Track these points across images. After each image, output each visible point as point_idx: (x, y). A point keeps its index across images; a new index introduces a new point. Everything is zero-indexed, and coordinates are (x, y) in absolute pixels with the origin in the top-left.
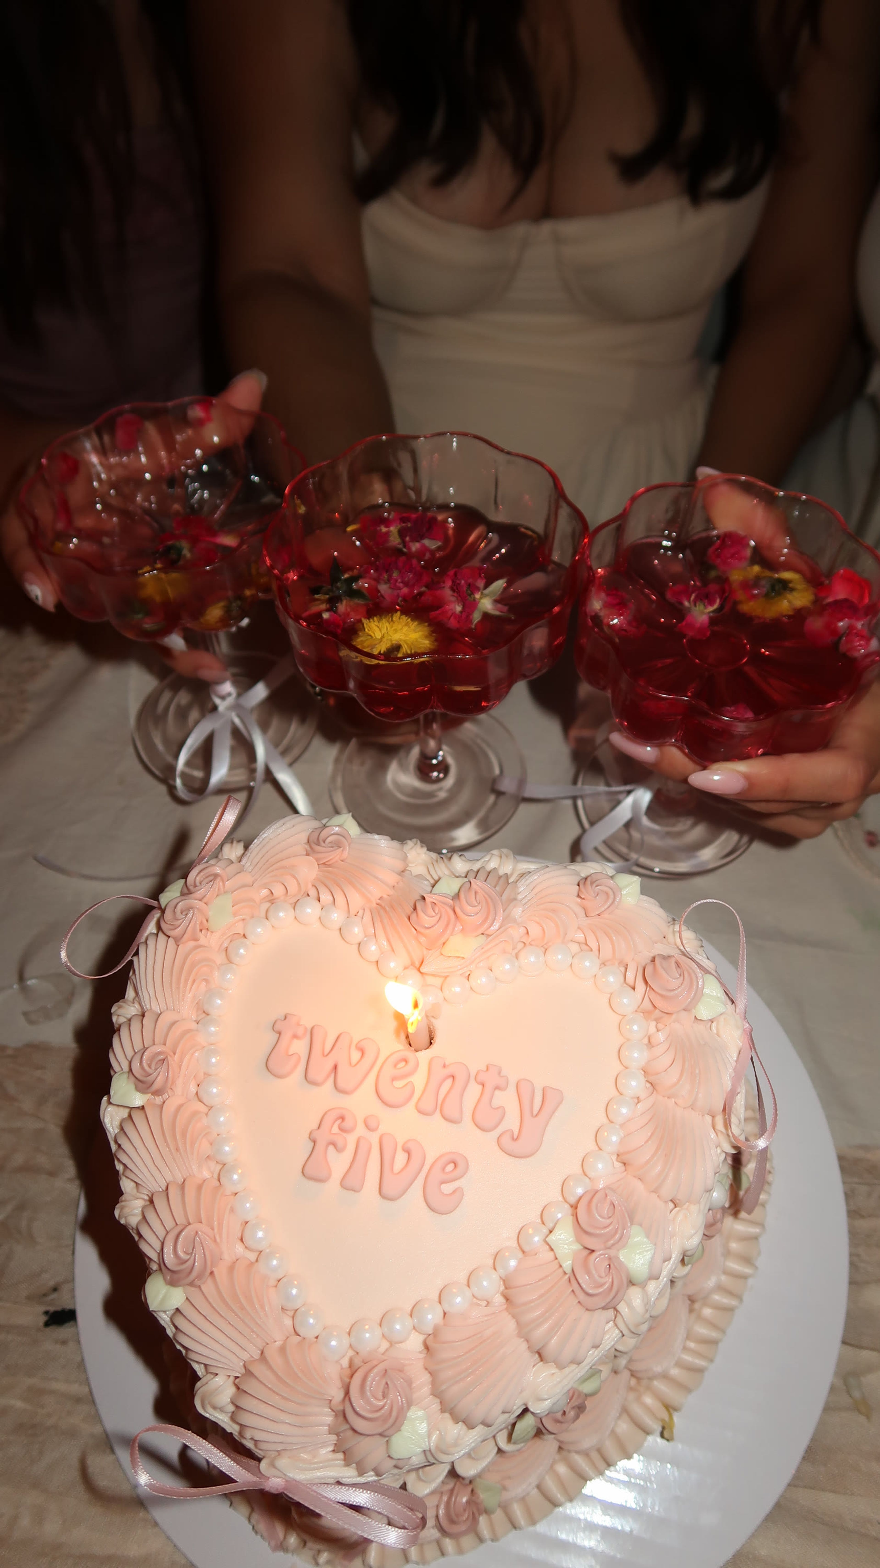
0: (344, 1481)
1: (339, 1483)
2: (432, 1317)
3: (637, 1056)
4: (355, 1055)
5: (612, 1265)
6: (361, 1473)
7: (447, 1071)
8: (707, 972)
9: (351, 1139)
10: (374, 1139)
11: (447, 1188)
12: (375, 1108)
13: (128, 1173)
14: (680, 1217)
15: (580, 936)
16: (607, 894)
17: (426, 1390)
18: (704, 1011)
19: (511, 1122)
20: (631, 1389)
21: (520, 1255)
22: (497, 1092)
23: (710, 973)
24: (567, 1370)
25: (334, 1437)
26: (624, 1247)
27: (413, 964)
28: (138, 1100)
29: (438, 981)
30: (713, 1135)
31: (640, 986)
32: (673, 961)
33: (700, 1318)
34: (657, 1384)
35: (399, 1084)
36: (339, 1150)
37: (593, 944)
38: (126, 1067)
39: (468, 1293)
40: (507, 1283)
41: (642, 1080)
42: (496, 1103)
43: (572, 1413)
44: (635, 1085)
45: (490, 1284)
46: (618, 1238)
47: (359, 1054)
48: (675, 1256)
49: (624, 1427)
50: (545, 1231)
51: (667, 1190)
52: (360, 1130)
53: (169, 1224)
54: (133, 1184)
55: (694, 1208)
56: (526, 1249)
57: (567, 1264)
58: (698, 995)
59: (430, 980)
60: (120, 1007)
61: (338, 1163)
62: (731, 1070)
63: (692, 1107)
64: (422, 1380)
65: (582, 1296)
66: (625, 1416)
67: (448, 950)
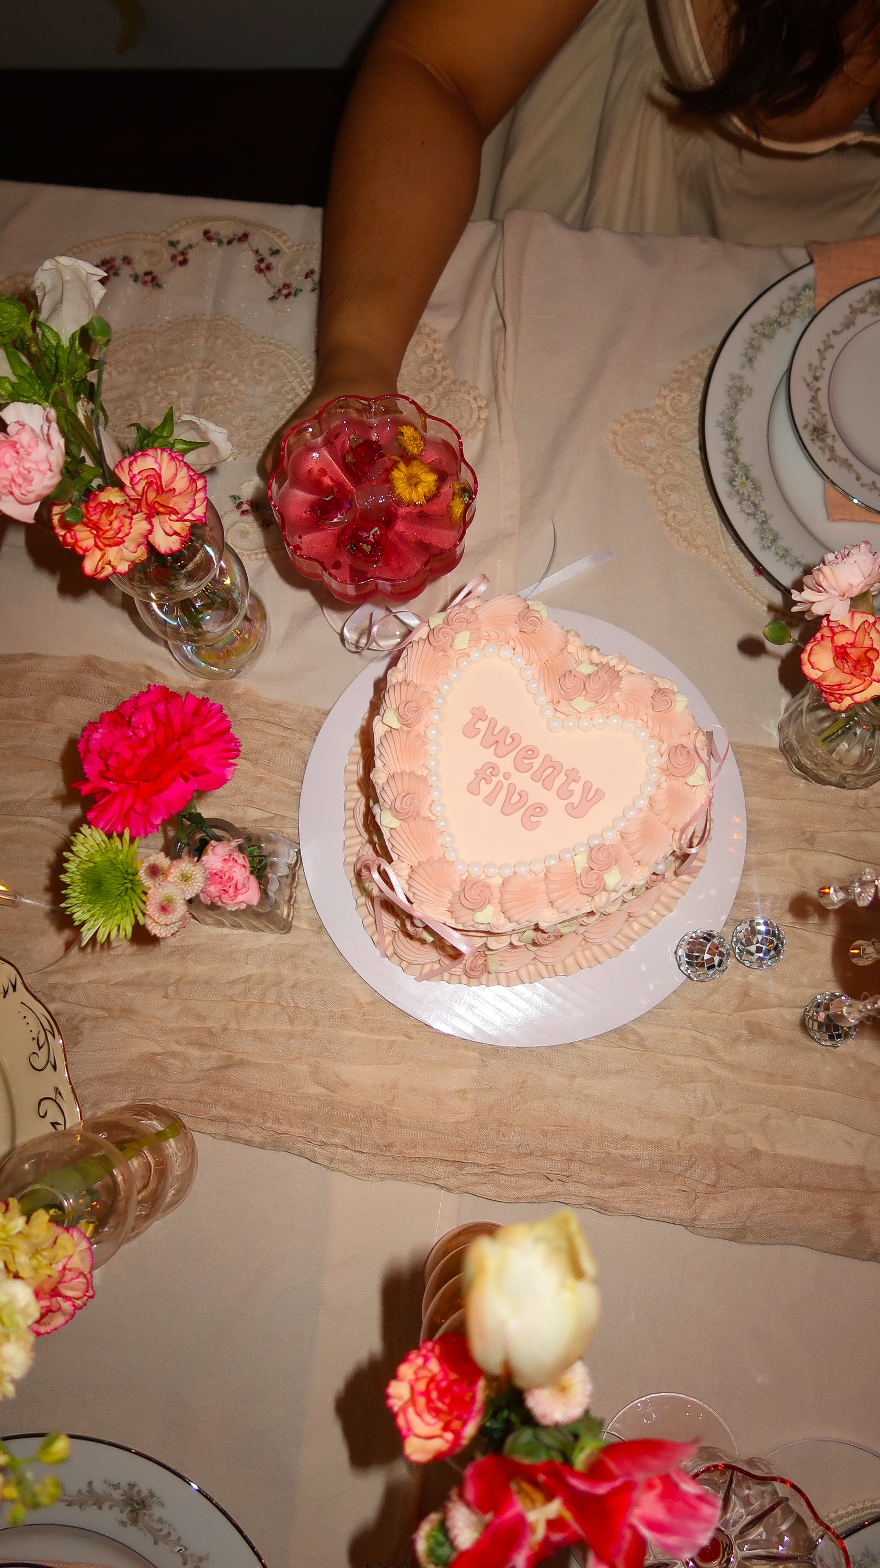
0: (447, 924)
1: (445, 924)
2: (507, 872)
3: (649, 790)
4: (509, 740)
5: (600, 879)
6: (457, 923)
7: (551, 764)
8: (702, 761)
9: (495, 780)
10: (506, 783)
11: (534, 819)
12: (512, 770)
13: (382, 757)
14: (639, 869)
15: (645, 718)
16: (668, 702)
17: (497, 900)
18: (691, 780)
19: (575, 799)
20: (580, 945)
21: (558, 860)
22: (573, 782)
23: (703, 763)
24: (561, 915)
25: (450, 905)
26: (607, 873)
27: (552, 702)
28: (396, 724)
29: (562, 717)
30: (671, 839)
31: (666, 757)
32: (687, 750)
33: (630, 926)
34: (595, 948)
35: (526, 761)
36: (488, 783)
37: (650, 724)
38: (394, 707)
39: (528, 868)
40: (548, 870)
41: (647, 802)
42: (570, 788)
43: (553, 938)
44: (643, 803)
45: (539, 868)
46: (608, 867)
47: (511, 740)
48: (630, 886)
49: (570, 961)
50: (573, 853)
51: (638, 856)
52: (500, 777)
53: (400, 790)
54: (381, 764)
55: (647, 869)
56: (562, 858)
57: (579, 871)
58: (692, 771)
59: (558, 714)
60: (393, 672)
61: (486, 789)
62: (692, 813)
63: (666, 823)
64: (497, 895)
65: (580, 887)
66: (572, 956)
67: (573, 703)
